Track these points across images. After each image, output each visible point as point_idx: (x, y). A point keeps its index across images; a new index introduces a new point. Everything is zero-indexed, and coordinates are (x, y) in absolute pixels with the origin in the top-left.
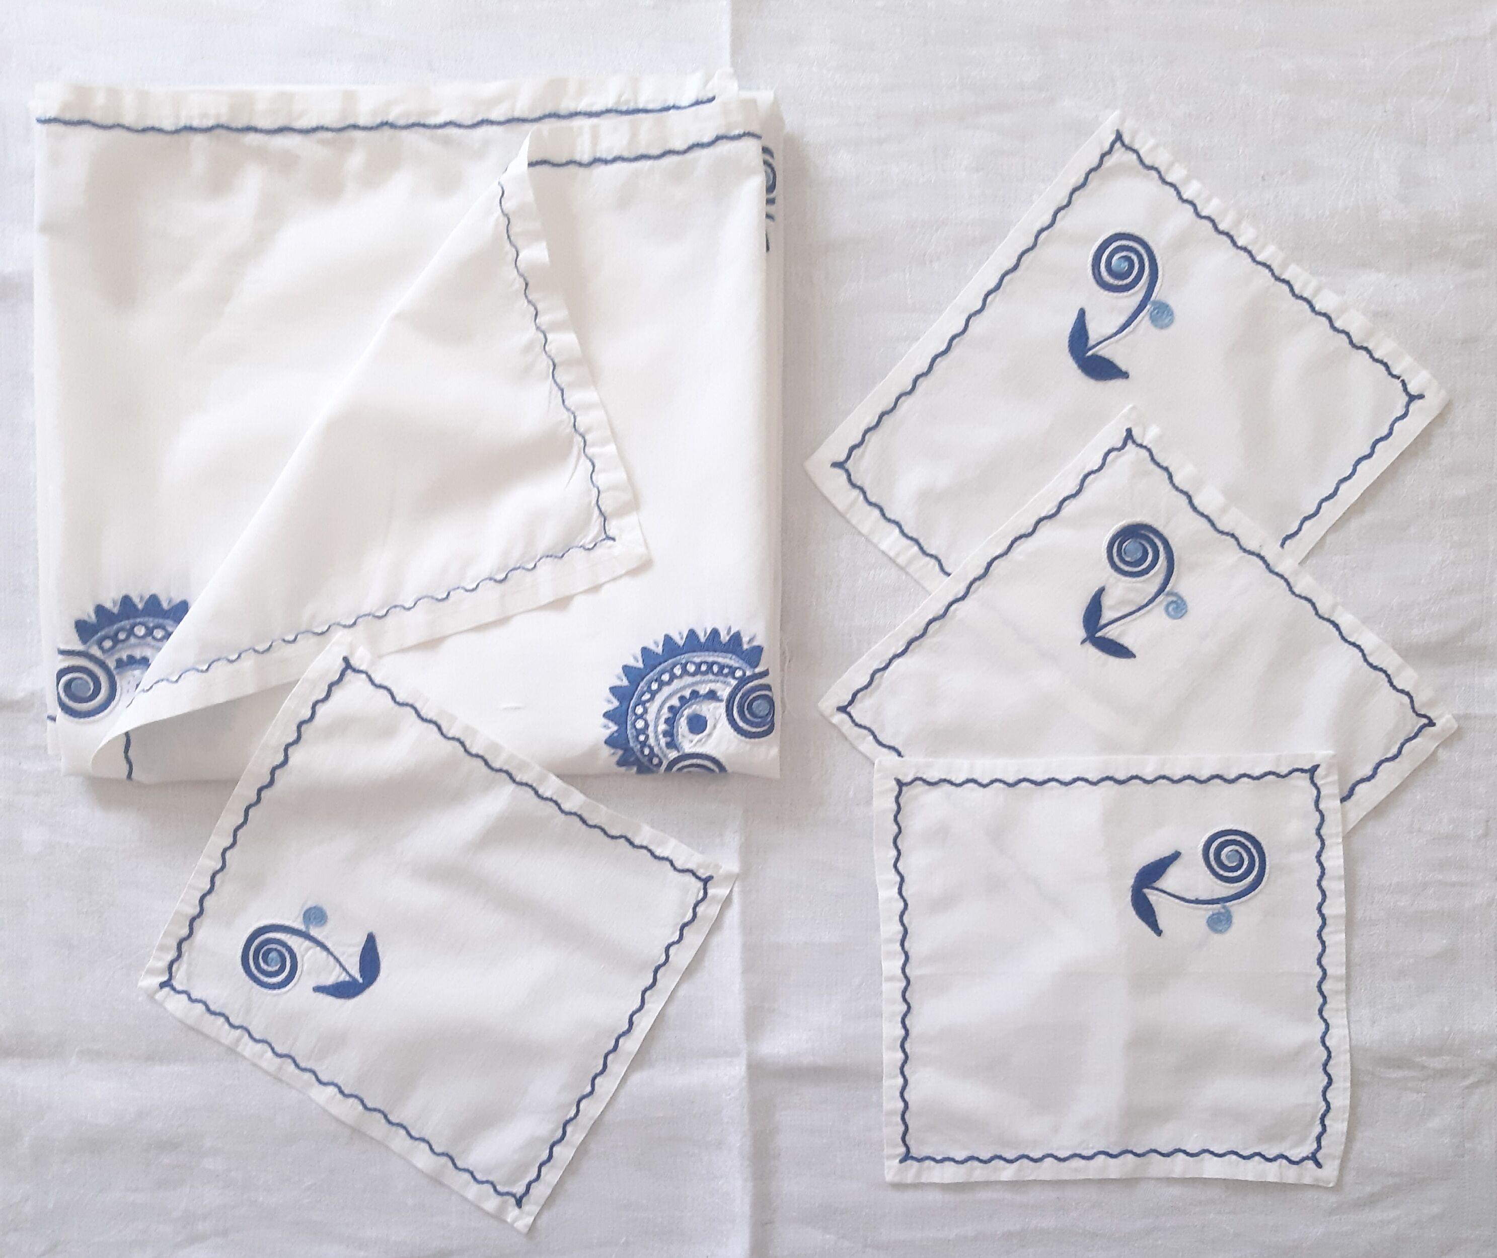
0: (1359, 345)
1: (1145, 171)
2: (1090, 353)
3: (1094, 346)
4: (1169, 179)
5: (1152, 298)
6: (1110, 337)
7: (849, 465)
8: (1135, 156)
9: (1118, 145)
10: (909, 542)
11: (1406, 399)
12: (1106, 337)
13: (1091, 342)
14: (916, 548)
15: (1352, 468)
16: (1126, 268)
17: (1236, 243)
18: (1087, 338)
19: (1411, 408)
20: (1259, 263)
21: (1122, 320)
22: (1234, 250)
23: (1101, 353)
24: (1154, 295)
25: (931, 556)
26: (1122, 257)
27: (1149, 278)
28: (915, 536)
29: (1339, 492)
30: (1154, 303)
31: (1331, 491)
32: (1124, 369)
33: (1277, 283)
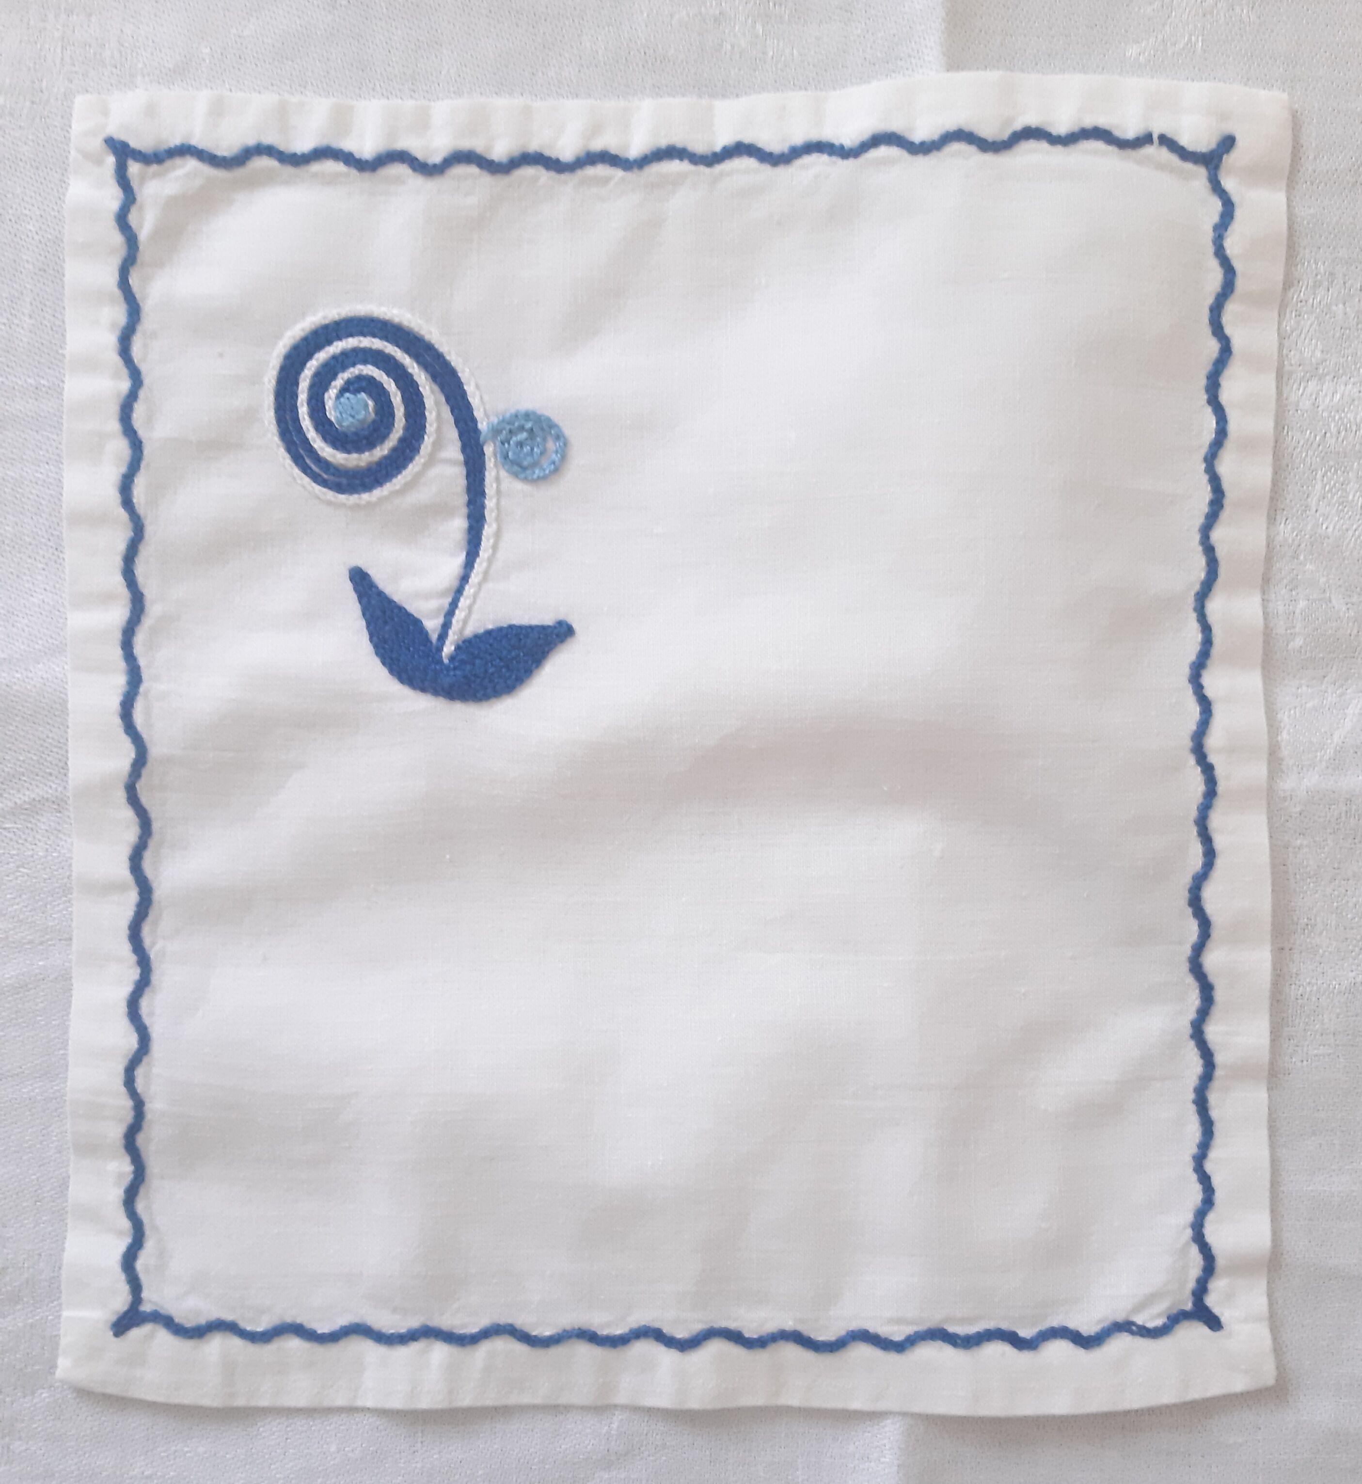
0: (1005, 135)
1: (239, 172)
2: (448, 649)
3: (446, 626)
4: (303, 145)
5: (483, 426)
6: (465, 579)
7: (151, 1299)
8: (192, 164)
9: (134, 168)
10: (414, 1347)
11: (1201, 172)
12: (456, 584)
13: (432, 625)
14: (440, 1351)
15: (1209, 410)
16: (371, 403)
17: (557, 161)
18: (417, 623)
19: (1229, 183)
20: (644, 161)
21: (459, 524)
22: (569, 183)
23: (469, 631)
24: (478, 414)
25: (486, 1334)
26: (343, 390)
27: (436, 388)
28: (414, 1322)
29: (1226, 485)
30: (496, 431)
31: (1206, 494)
32: (547, 619)
33: (718, 168)
